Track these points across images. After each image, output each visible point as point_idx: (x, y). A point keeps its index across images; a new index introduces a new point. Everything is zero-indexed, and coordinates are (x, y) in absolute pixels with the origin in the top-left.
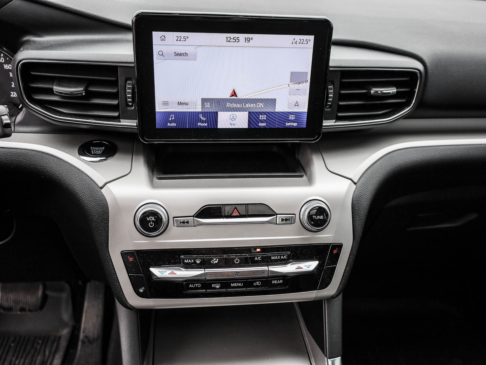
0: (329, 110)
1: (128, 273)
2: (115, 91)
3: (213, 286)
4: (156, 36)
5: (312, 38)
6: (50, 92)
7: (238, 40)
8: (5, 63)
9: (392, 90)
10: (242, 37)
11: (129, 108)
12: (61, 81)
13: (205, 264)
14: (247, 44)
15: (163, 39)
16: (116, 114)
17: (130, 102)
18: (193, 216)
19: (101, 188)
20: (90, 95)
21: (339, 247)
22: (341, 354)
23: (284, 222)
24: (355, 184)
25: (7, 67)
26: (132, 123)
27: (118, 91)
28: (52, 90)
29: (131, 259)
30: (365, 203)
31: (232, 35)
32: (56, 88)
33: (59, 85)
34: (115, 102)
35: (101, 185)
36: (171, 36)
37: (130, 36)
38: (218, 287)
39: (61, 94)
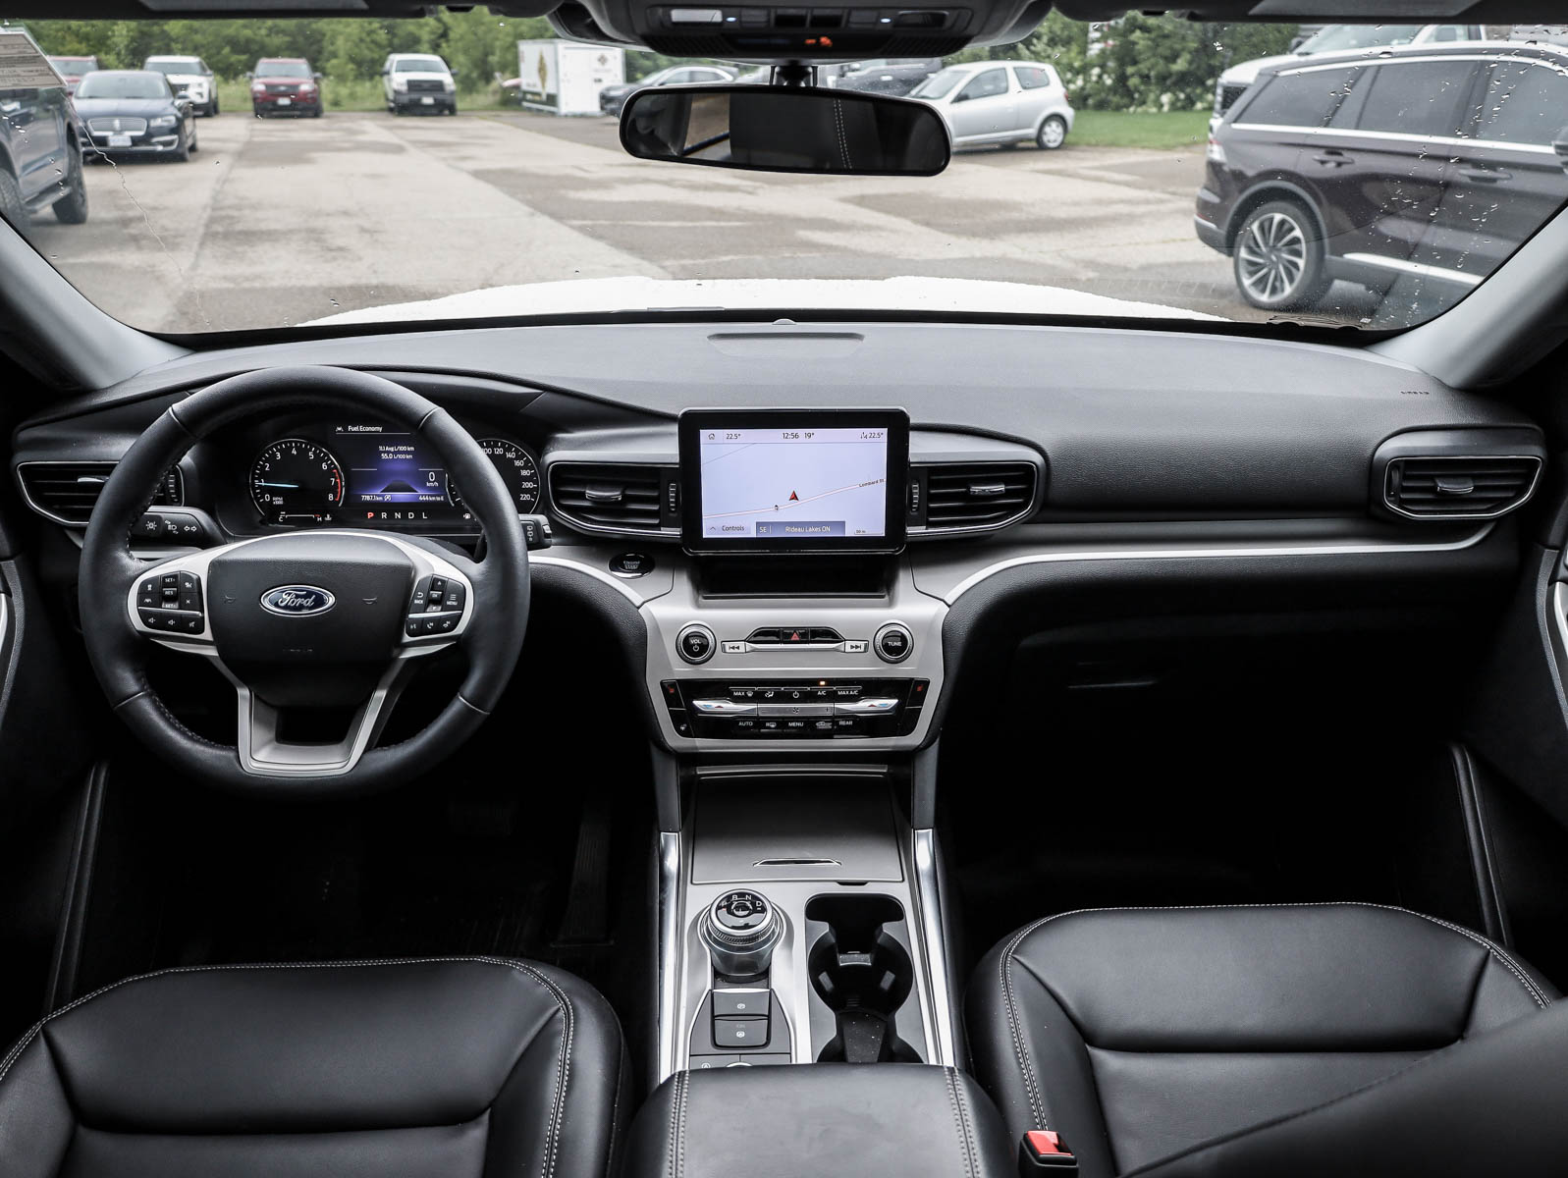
0: (916, 514)
1: (668, 707)
2: (656, 494)
3: (767, 724)
4: (704, 434)
5: (885, 431)
6: (581, 496)
7: (796, 436)
8: (516, 459)
9: (1001, 488)
10: (801, 432)
11: (671, 515)
12: (594, 485)
13: (759, 698)
14: (808, 440)
15: (713, 437)
16: (657, 522)
17: (673, 507)
18: (745, 641)
19: (638, 608)
20: (627, 499)
21: (926, 684)
22: (932, 826)
23: (854, 650)
24: (949, 606)
25: (517, 463)
26: (674, 532)
27: (659, 496)
28: (584, 493)
29: (672, 691)
30: (962, 631)
31: (790, 431)
32: (590, 493)
33: (592, 489)
34: (656, 508)
35: (638, 604)
36: (721, 434)
37: (675, 428)
38: (773, 726)
39: (593, 499)
